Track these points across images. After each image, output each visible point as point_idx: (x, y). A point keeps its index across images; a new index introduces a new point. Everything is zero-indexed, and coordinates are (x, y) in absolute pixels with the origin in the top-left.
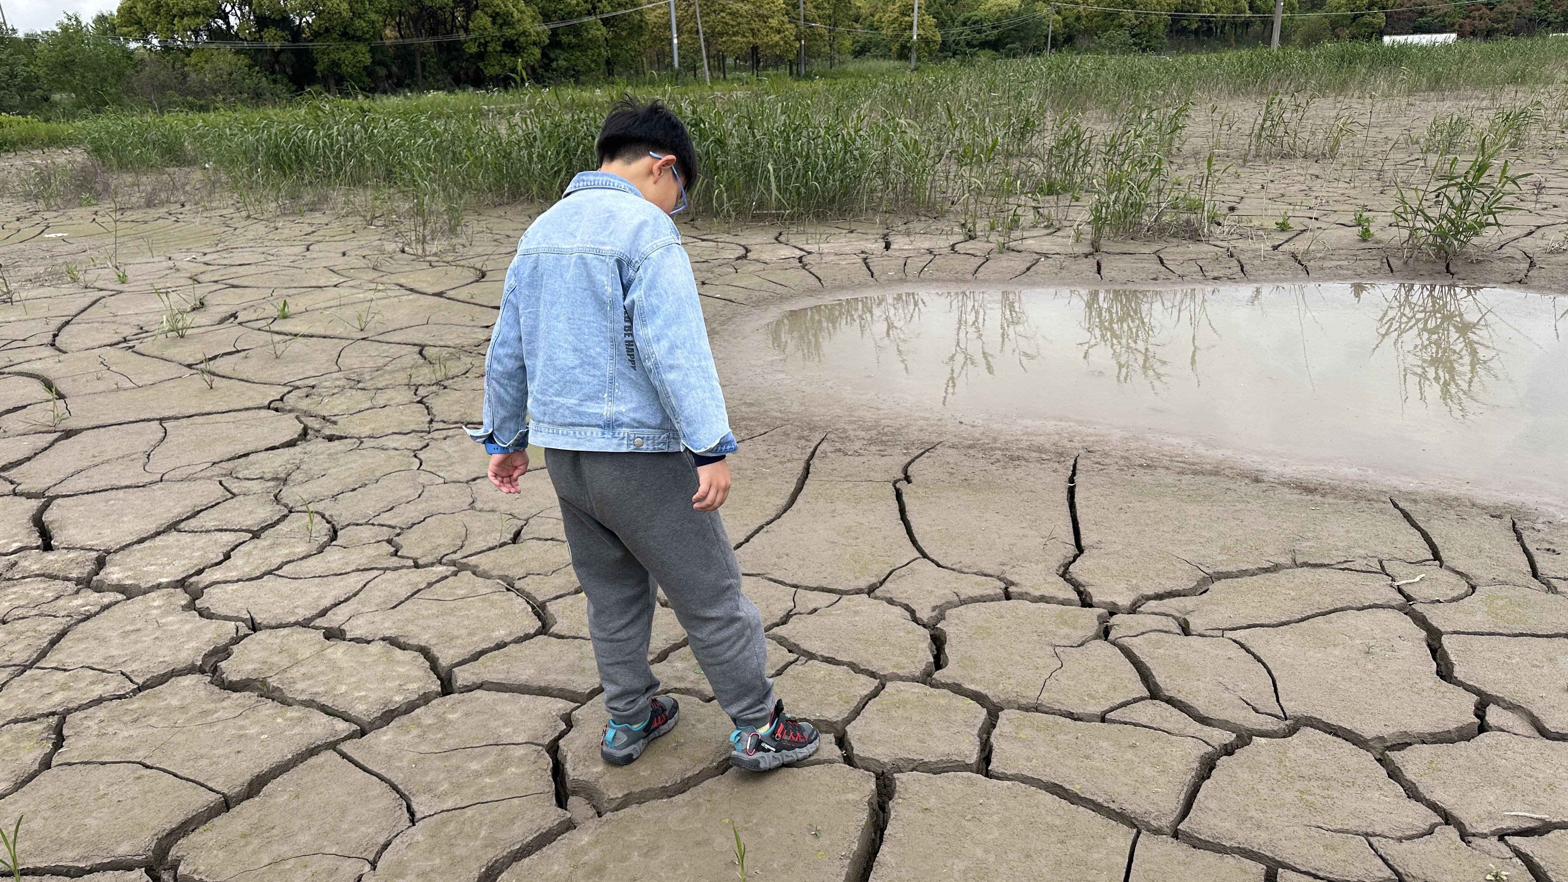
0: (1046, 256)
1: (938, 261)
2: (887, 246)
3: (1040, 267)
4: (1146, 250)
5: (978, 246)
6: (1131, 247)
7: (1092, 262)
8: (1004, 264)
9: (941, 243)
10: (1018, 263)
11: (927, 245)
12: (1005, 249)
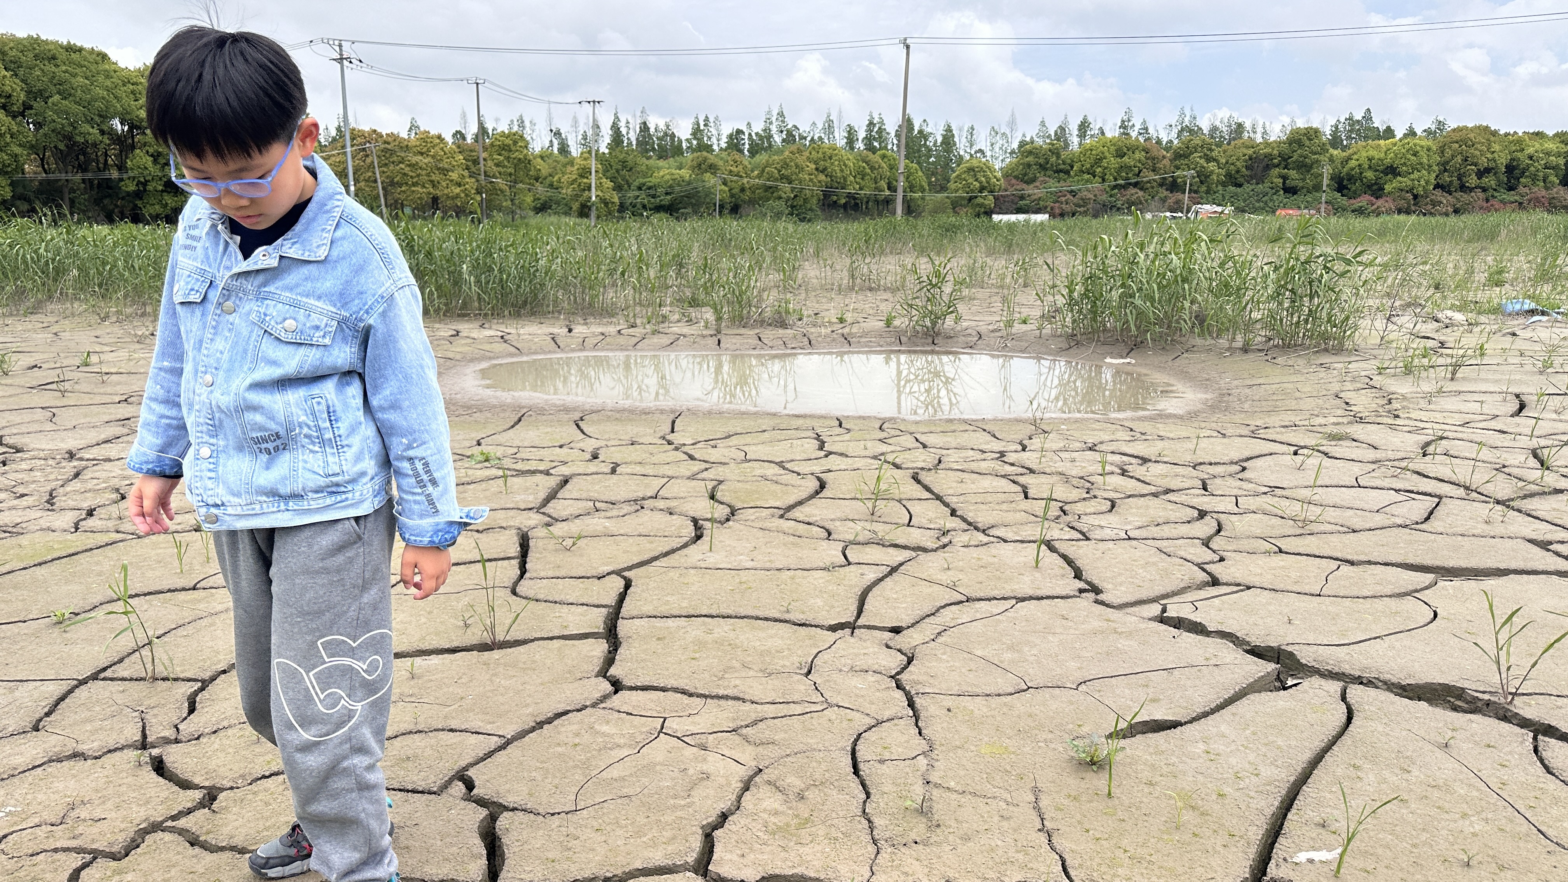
0: (685, 336)
1: (608, 339)
2: (570, 331)
3: (680, 342)
4: (751, 333)
5: (638, 331)
6: (742, 331)
7: (716, 339)
8: (656, 340)
9: (612, 330)
10: (666, 340)
11: (600, 330)
12: (655, 332)
